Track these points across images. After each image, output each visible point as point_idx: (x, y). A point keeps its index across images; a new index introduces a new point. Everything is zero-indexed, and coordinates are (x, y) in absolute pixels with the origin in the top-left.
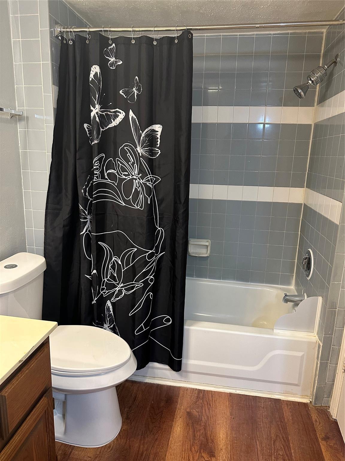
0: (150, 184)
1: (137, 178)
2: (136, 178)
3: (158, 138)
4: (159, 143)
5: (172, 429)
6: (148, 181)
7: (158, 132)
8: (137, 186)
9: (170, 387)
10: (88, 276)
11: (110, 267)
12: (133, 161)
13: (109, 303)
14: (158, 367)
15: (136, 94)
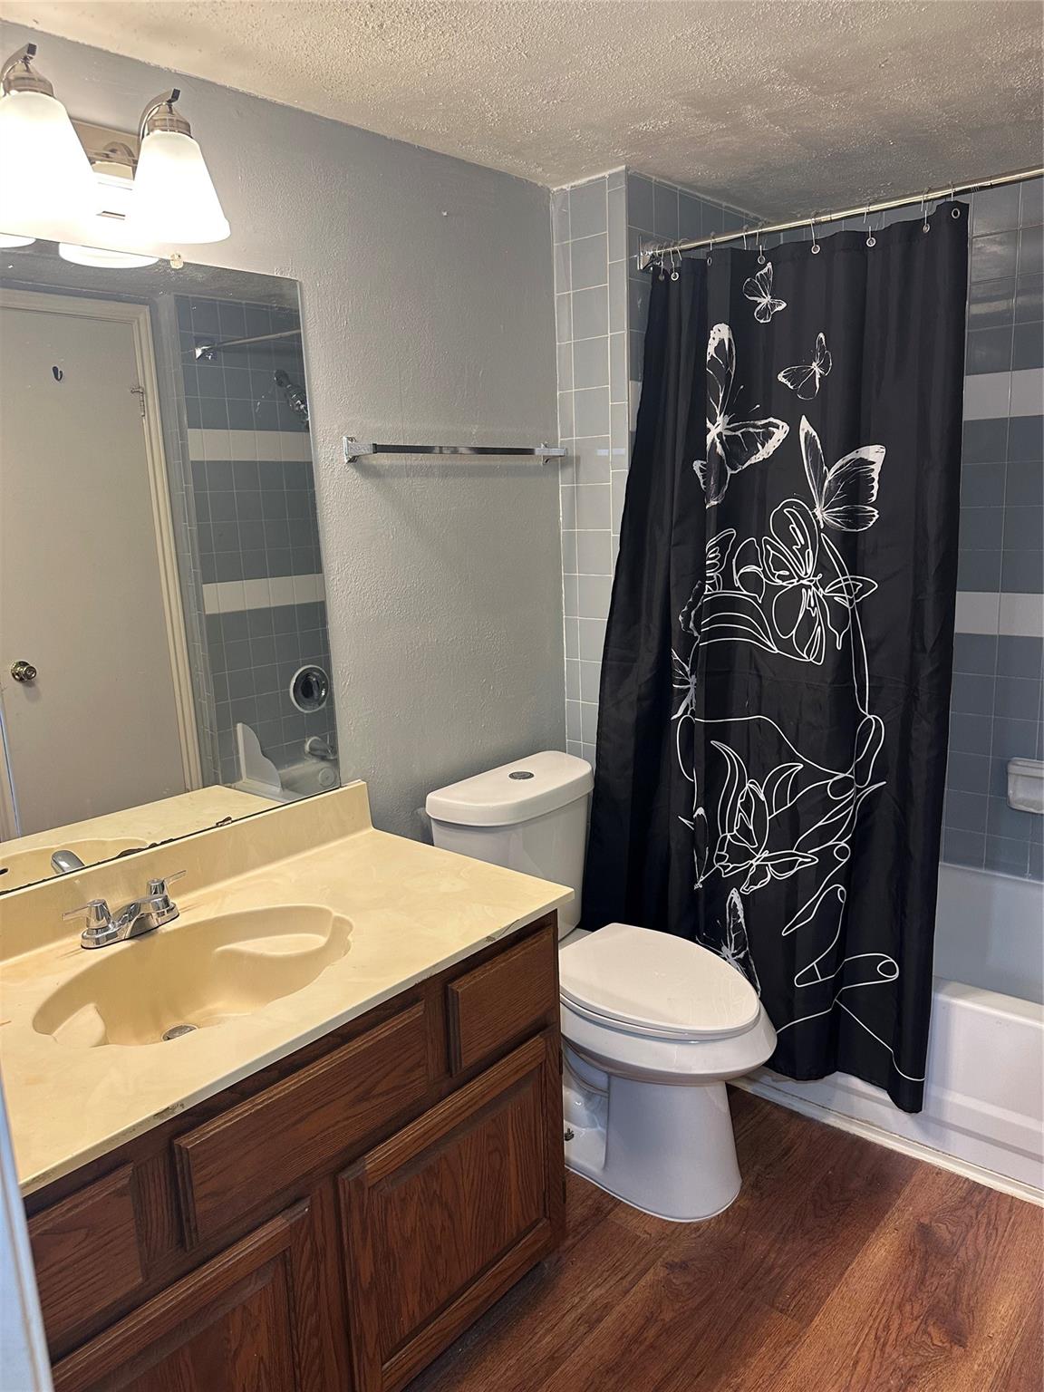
0: (844, 598)
1: (811, 584)
2: (808, 583)
3: (873, 479)
4: (875, 492)
5: (865, 1247)
6: (840, 590)
7: (874, 463)
8: (810, 606)
9: (890, 1154)
10: (685, 821)
11: (739, 805)
12: (803, 543)
13: (734, 896)
14: (860, 1089)
15: (818, 376)
